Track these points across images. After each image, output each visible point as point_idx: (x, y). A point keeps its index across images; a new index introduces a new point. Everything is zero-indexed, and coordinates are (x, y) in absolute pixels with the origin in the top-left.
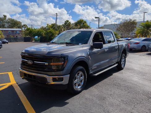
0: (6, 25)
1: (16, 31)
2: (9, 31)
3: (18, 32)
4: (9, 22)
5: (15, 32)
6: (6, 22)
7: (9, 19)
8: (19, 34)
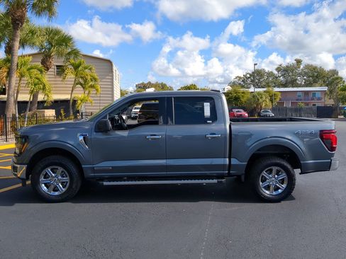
0: (300, 80)
1: (314, 93)
2: (298, 94)
3: (318, 95)
4: (306, 73)
5: (311, 95)
6: (300, 74)
7: (307, 66)
8: (319, 99)
